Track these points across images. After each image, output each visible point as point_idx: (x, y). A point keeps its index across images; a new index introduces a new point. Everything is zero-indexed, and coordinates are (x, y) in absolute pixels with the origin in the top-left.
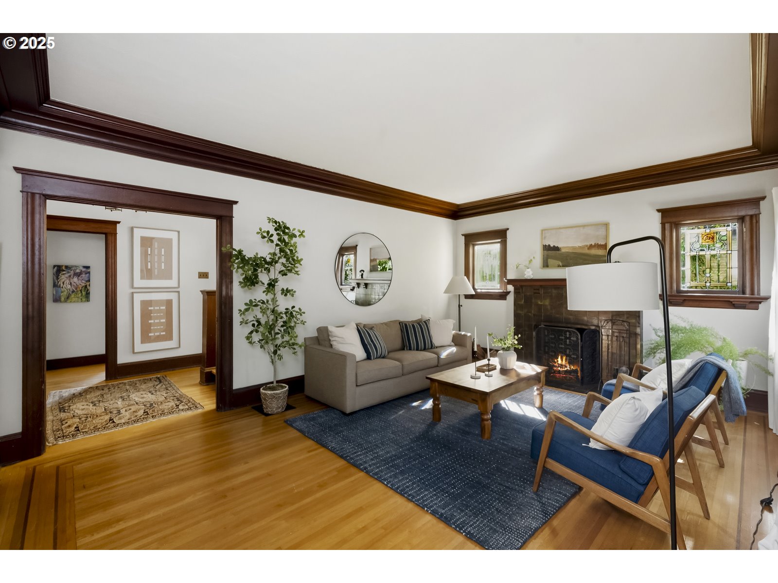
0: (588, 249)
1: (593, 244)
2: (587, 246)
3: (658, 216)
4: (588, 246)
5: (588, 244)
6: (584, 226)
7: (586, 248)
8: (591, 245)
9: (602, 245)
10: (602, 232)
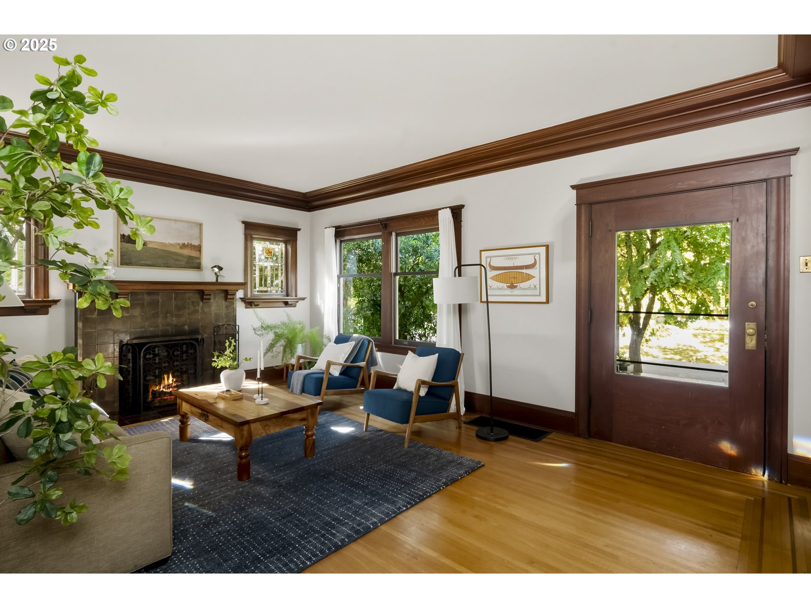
0: (181, 248)
1: (186, 243)
2: (179, 244)
3: (243, 226)
4: (181, 245)
5: (181, 242)
6: (176, 221)
7: (178, 247)
8: (184, 244)
9: (195, 246)
10: (196, 231)
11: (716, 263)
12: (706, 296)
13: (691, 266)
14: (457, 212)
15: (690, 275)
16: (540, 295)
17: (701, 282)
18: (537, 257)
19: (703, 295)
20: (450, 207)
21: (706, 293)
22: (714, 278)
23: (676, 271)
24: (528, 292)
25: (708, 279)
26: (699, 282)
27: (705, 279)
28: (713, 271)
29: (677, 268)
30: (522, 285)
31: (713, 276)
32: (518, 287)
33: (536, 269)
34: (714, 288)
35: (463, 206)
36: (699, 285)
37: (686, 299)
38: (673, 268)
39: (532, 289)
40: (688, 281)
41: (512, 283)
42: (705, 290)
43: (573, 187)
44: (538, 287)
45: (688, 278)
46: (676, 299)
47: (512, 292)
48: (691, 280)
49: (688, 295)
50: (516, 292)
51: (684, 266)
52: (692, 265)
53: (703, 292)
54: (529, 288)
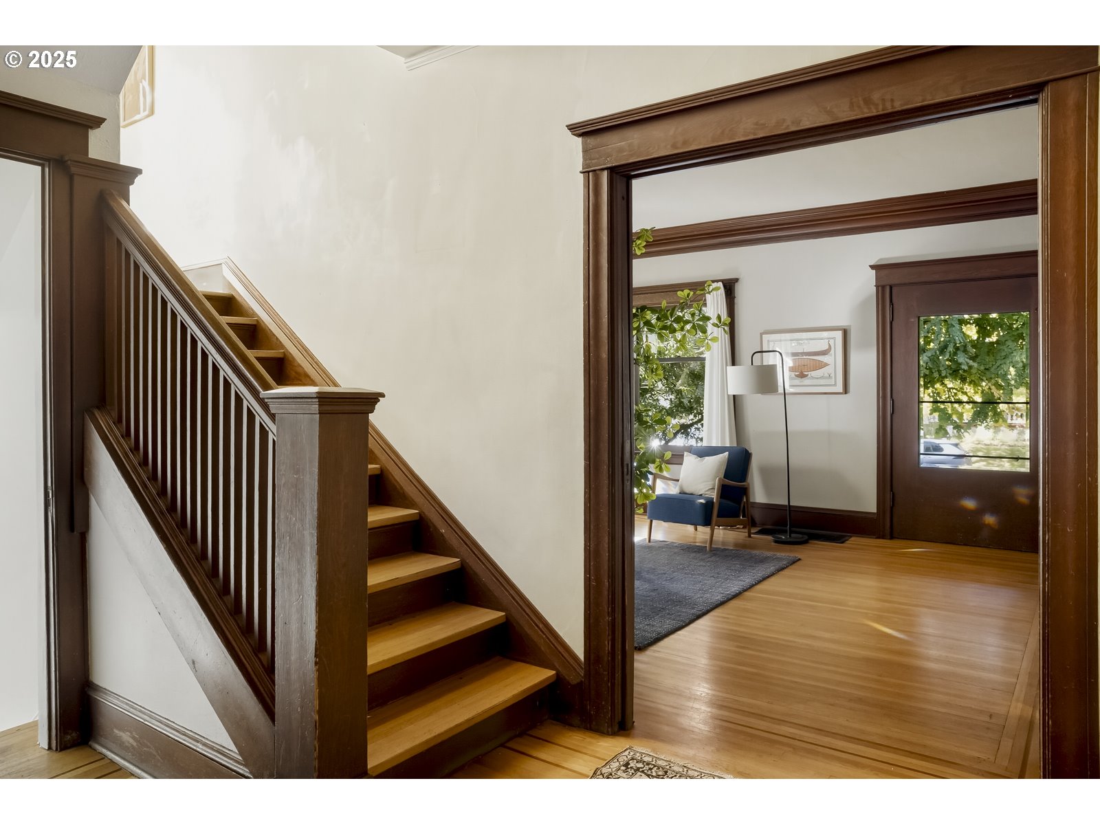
11: (1008, 343)
12: (994, 389)
13: (974, 346)
14: (730, 287)
15: (973, 358)
16: (835, 385)
17: (987, 369)
18: (832, 342)
19: (990, 388)
20: (722, 281)
21: (994, 385)
22: (1005, 363)
23: (955, 354)
24: (822, 382)
25: (998, 364)
26: (986, 369)
27: (993, 365)
28: (1003, 354)
29: (957, 349)
30: (814, 374)
31: (1003, 361)
32: (809, 376)
33: (831, 355)
34: (1004, 377)
35: (737, 280)
36: (986, 373)
37: (965, 393)
38: (951, 349)
39: (825, 378)
40: (970, 367)
41: (802, 372)
42: (993, 381)
43: (872, 267)
44: (833, 375)
45: (971, 363)
46: (953, 394)
47: (801, 382)
48: (975, 365)
49: (969, 389)
50: (806, 381)
51: (965, 346)
52: (975, 344)
53: (990, 384)
54: (822, 377)
